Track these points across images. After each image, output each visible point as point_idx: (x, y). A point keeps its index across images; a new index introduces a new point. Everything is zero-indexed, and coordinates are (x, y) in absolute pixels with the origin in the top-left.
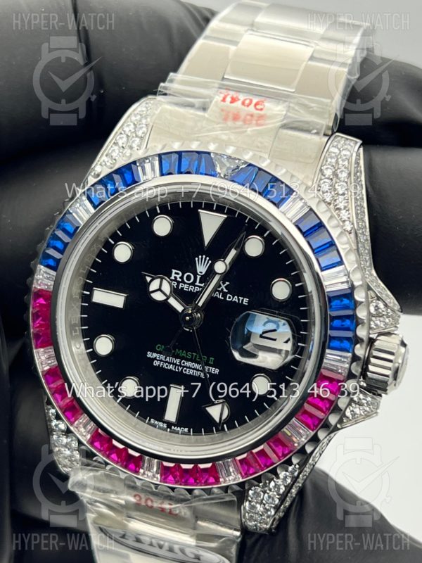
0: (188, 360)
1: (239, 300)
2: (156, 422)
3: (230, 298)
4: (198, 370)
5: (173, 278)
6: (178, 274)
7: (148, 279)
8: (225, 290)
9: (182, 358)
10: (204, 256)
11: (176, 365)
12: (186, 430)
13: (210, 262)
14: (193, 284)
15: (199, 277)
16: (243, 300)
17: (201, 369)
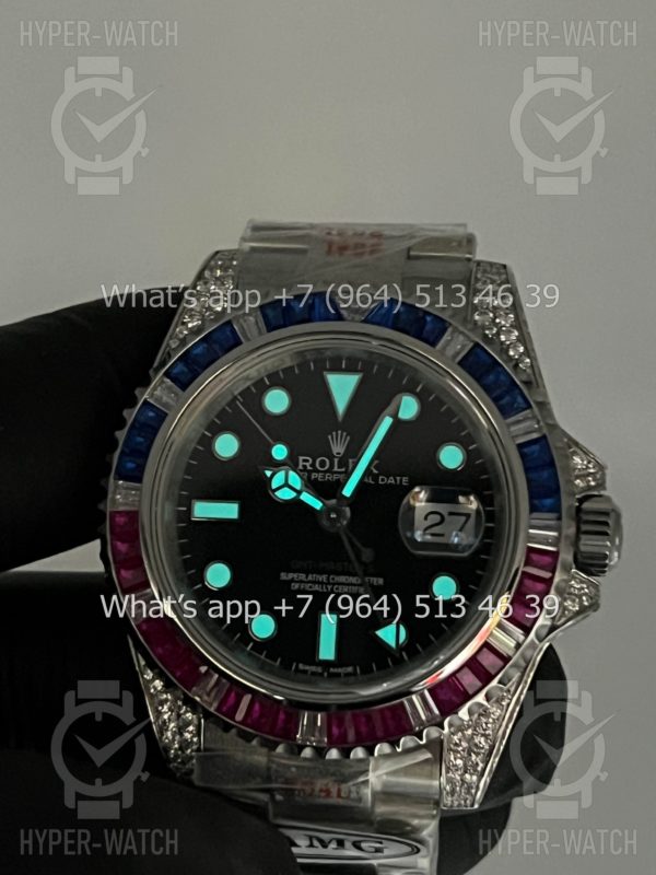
0: (339, 574)
1: (396, 481)
2: (307, 668)
3: (383, 480)
4: (355, 585)
5: (301, 467)
6: (307, 461)
7: (268, 473)
8: (375, 471)
9: (329, 573)
10: (339, 432)
11: (321, 583)
12: (350, 669)
13: (348, 438)
14: (330, 470)
15: (336, 461)
16: (401, 481)
17: (359, 582)
